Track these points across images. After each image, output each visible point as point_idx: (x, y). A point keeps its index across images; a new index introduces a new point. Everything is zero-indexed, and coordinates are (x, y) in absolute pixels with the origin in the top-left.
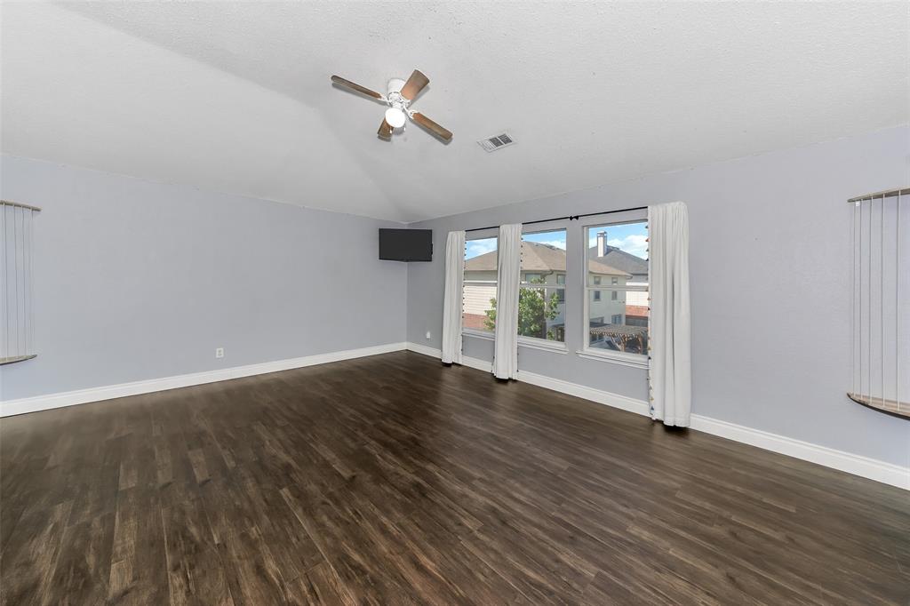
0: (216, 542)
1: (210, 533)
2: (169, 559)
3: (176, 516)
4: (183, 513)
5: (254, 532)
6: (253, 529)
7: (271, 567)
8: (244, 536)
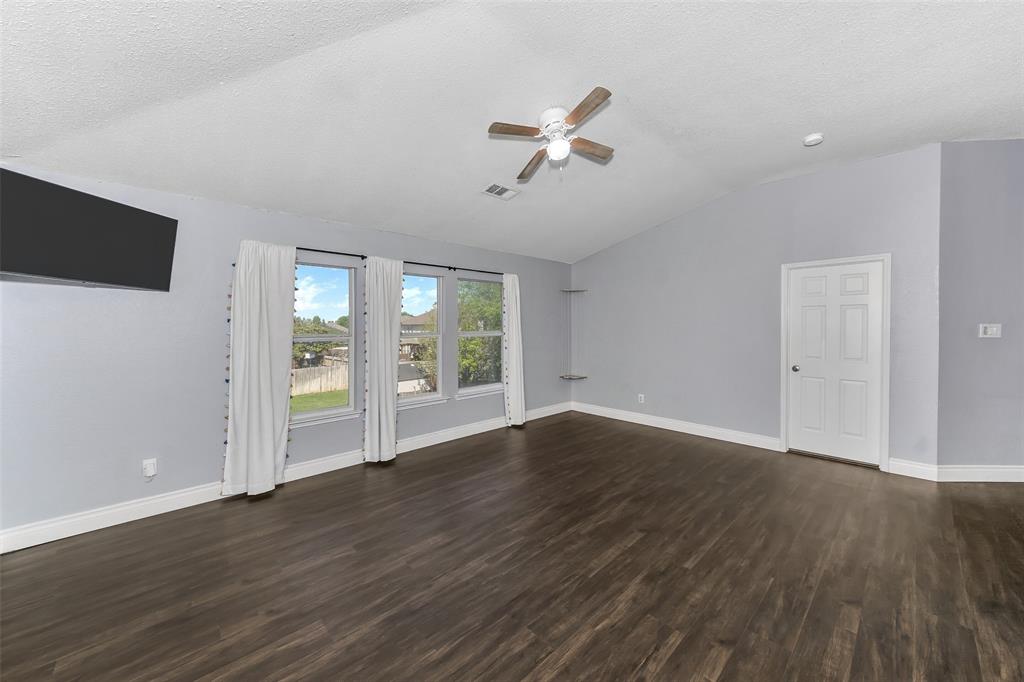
0: (772, 579)
1: (770, 589)
2: (811, 597)
3: (783, 629)
4: (776, 626)
5: (744, 563)
6: (742, 565)
7: (758, 543)
8: (753, 566)
